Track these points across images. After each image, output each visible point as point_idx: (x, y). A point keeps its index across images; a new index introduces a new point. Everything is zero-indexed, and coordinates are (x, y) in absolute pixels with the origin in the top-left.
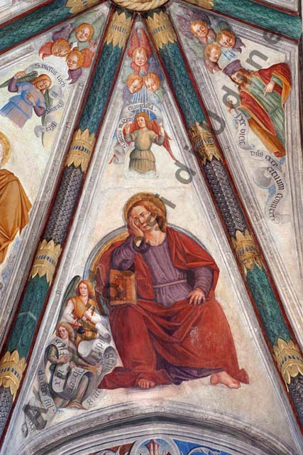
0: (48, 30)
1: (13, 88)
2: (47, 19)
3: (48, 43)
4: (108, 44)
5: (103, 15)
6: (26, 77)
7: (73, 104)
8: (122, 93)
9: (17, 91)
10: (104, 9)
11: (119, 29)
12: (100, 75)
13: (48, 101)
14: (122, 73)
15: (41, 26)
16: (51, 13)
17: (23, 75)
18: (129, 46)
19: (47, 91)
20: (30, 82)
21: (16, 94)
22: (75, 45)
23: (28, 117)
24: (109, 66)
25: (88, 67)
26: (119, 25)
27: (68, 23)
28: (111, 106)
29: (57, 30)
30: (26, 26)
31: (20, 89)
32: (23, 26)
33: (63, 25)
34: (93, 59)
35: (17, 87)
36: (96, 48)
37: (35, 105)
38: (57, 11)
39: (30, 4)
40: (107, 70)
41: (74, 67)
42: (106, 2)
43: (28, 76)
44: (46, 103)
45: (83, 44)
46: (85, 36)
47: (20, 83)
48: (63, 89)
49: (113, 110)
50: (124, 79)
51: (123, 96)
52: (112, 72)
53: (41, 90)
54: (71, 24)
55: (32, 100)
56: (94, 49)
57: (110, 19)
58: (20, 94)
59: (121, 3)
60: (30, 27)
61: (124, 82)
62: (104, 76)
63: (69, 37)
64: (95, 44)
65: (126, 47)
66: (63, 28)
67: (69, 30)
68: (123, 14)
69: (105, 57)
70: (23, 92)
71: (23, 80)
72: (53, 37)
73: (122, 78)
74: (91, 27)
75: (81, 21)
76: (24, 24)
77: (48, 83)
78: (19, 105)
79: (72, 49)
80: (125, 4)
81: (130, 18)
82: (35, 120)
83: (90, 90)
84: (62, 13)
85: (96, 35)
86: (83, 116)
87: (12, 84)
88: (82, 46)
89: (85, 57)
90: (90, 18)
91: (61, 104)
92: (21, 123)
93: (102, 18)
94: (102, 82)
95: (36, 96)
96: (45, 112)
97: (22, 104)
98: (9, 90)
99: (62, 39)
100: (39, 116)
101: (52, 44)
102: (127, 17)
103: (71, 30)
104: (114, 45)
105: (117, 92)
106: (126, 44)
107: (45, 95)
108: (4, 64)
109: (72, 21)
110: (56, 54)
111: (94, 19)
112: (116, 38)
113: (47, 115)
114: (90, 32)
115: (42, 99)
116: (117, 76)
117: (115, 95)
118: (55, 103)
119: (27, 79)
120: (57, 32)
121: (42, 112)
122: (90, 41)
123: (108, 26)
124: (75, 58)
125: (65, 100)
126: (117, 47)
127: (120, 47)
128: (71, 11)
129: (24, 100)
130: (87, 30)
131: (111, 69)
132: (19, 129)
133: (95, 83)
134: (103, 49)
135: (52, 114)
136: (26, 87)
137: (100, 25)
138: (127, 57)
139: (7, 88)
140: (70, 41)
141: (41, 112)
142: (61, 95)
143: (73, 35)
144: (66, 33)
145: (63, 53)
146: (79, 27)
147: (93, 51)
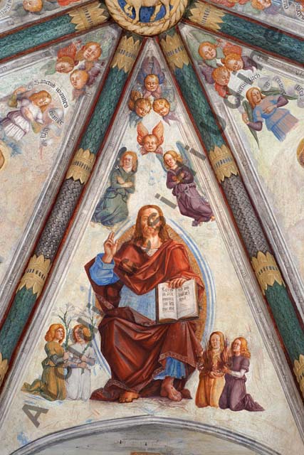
0: (203, 88)
1: (257, 126)
2: (194, 89)
3: (216, 88)
4: (220, 28)
5: (191, 32)
6: (248, 113)
7: (277, 67)
8: (270, 15)
9: (261, 122)
10: (186, 30)
11: (206, 15)
12: (251, 37)
13: (273, 92)
14: (250, 15)
15: (199, 95)
16: (188, 83)
17: (246, 115)
18: (223, 6)
19: (263, 92)
20: (253, 108)
21: (264, 124)
22: (219, 62)
23: (288, 112)
24: (242, 28)
25: (241, 50)
26: (202, 15)
27: (198, 67)
28: (282, 27)
29: (204, 79)
30: (199, 110)
31: (259, 119)
32: (199, 112)
33: (199, 72)
34: (234, 44)
35: (258, 122)
36: (222, 40)
37: (276, 106)
38: (187, 78)
39: (178, 104)
40: (246, 30)
41: (240, 63)
42: (179, 27)
43: (247, 110)
44: (275, 95)
45: (218, 54)
46: (211, 50)
47: (253, 119)
48: (262, 76)
49: (287, 25)
50: (256, 12)
51: (273, 14)
52: (248, 24)
53: (262, 98)
54: (199, 64)
55: (271, 108)
56: (224, 42)
57: (196, 25)
58: (264, 119)
59: (181, 13)
60: (200, 106)
61: (259, 13)
62: (252, 33)
63: (211, 67)
64: (219, 41)
65: (225, 10)
66: (203, 72)
67: (204, 66)
68: (192, 11)
69: (232, 32)
70: (263, 116)
71: (251, 115)
72: (210, 83)
73: (255, 14)
74: (203, 44)
75: (196, 54)
76: (197, 111)
77: (255, 91)
78: (275, 121)
79: (223, 65)
80: (183, 9)
81: (196, 4)
82: (291, 106)
83: (265, 48)
84: (188, 73)
85: (210, 39)
86: (291, 58)
87: (254, 127)
88: (221, 54)
89: (231, 52)
90: (194, 45)
91: (277, 79)
92: (294, 121)
93: (195, 32)
94: (258, 36)
95: (267, 104)
96: (284, 96)
97: (275, 118)
98: (259, 130)
99: (213, 74)
100: (288, 102)
101: (217, 84)
102: (195, 7)
103: (204, 64)
104: (222, 22)
105: (268, 21)
106: (221, 9)
107: (267, 95)
108: (234, 133)
109: (196, 63)
110: (227, 81)
111: (195, 41)
112: (215, 19)
113: (287, 94)
114: (207, 45)
115: (271, 98)
116: (253, 20)
117: (272, 22)
118: (275, 85)
119: (250, 111)
120: (206, 79)
121: (283, 98)
122: (216, 47)
123: (202, 27)
124: (232, 62)
125: (273, 75)
126: (224, 19)
127: (224, 15)
128: (187, 64)
129: (270, 116)
130: (206, 49)
131: (245, 27)
132: (299, 123)
133: (259, 44)
134: (225, 33)
135: (286, 89)
136: (258, 113)
137: (201, 35)
138: (234, 8)
139: (257, 132)
140: (215, 66)
141: (284, 100)
142: (267, 78)
143: (209, 63)
144: (207, 70)
145: (226, 74)
146: (201, 57)
147: (226, 43)
